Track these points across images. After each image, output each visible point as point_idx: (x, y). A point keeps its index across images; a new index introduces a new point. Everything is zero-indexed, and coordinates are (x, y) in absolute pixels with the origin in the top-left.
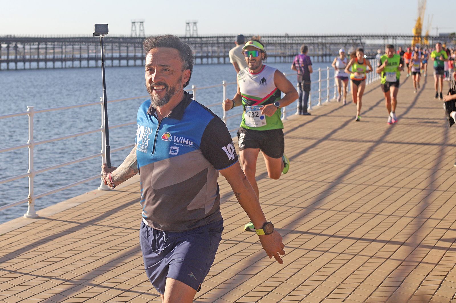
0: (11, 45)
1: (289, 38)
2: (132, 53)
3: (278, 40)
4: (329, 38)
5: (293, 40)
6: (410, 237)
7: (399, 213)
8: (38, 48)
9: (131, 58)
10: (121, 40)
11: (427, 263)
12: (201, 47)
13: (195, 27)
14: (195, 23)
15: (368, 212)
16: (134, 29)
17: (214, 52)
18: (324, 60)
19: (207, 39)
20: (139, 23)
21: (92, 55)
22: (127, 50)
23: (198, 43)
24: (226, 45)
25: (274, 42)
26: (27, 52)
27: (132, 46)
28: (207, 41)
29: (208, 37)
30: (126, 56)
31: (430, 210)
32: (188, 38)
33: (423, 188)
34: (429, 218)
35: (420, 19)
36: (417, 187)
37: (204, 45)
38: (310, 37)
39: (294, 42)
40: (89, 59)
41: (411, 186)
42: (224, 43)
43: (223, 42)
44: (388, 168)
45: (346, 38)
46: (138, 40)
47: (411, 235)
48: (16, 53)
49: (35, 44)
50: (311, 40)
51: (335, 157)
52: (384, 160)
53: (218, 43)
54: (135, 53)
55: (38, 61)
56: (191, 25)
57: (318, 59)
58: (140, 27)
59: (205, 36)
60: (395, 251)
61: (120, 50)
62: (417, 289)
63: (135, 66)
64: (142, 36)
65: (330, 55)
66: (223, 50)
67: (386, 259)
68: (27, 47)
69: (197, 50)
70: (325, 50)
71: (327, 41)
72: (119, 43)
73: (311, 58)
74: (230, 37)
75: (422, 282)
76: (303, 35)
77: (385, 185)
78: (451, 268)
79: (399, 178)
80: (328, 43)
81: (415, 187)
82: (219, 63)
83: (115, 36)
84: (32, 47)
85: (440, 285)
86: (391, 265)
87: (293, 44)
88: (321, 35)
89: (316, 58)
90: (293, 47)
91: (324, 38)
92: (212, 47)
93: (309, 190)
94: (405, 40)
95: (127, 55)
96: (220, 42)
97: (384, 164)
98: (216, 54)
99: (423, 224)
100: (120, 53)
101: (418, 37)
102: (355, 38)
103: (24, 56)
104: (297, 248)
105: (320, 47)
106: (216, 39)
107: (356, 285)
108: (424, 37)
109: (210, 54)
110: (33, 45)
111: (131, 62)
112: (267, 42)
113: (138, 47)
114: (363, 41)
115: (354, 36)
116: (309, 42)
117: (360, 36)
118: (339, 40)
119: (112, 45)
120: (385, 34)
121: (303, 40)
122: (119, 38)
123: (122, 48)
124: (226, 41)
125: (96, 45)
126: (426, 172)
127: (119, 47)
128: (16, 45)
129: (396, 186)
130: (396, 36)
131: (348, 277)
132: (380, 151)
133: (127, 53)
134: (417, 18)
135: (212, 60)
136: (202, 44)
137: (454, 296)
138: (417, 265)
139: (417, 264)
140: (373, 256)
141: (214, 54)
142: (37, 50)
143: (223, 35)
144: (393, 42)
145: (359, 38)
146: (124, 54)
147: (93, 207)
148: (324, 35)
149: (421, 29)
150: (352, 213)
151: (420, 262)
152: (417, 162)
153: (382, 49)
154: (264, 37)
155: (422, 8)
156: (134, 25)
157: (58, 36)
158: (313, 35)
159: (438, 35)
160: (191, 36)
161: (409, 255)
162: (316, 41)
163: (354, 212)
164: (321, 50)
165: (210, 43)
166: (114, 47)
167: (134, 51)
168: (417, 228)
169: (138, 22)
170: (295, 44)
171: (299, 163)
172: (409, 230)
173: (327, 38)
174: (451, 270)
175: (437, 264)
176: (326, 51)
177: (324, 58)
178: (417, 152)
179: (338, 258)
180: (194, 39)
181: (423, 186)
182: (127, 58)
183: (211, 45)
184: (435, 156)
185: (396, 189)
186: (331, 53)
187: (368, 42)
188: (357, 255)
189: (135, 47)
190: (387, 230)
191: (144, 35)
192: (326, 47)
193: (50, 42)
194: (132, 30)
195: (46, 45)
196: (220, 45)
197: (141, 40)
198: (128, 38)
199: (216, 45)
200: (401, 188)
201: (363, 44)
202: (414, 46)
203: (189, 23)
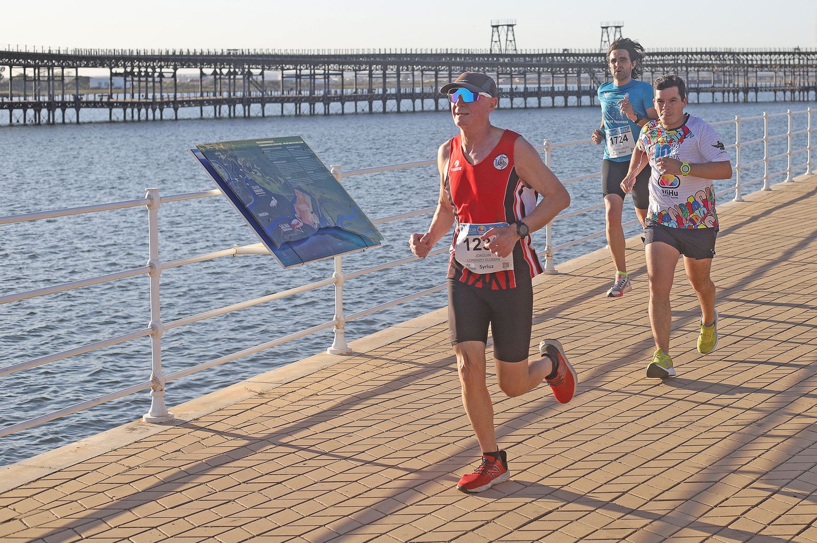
1: (803, 56)
3: (780, 60)
5: (808, 59)
13: (618, 34)
14: (618, 27)
16: (496, 38)
20: (506, 28)
25: (773, 63)
39: (810, 62)
58: (507, 35)
64: (511, 52)
74: (687, 54)
87: (808, 66)
90: (808, 72)
112: (759, 62)
169: (503, 26)
191: (515, 49)
203: (607, 28)
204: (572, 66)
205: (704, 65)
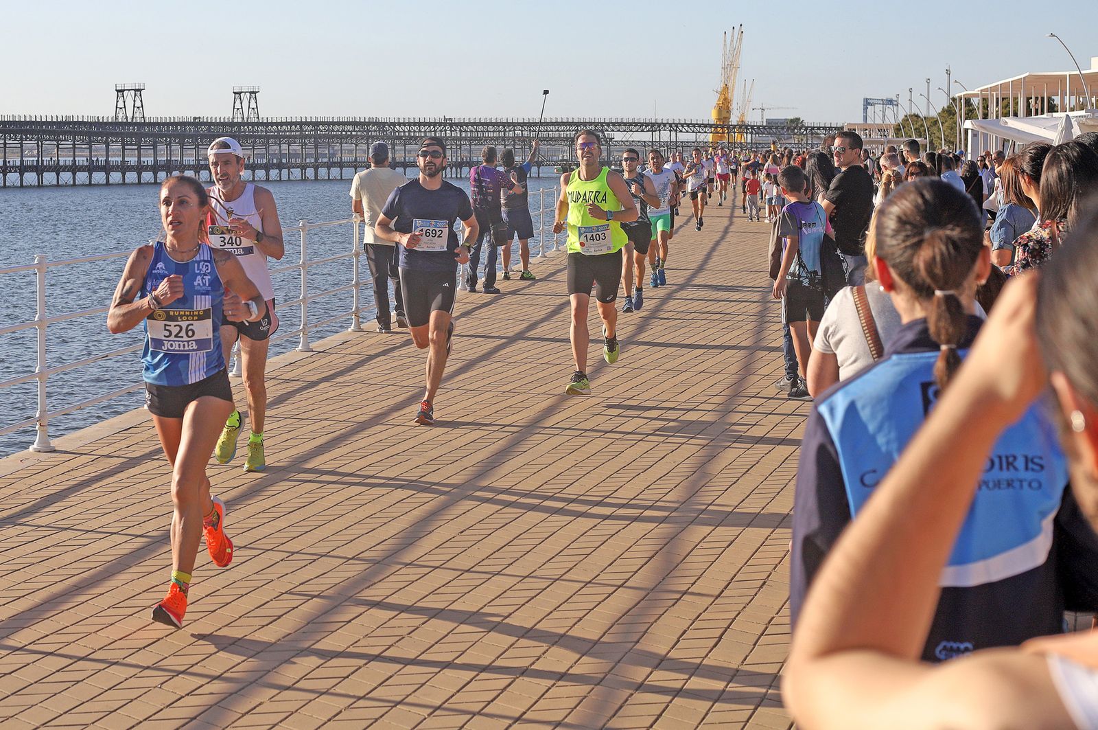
1: (455, 127)
2: (118, 156)
5: (461, 131)
9: (115, 168)
10: (94, 129)
11: (699, 594)
12: (267, 145)
13: (253, 101)
14: (253, 93)
17: (296, 155)
20: (133, 93)
21: (31, 160)
22: (107, 150)
23: (260, 137)
24: (319, 141)
25: (423, 134)
27: (116, 141)
28: (279, 131)
29: (282, 124)
30: (104, 164)
32: (238, 124)
35: (726, 88)
37: (272, 141)
39: (463, 135)
40: (22, 169)
42: (316, 137)
43: (313, 133)
46: (131, 129)
51: (532, 378)
53: (303, 137)
54: (124, 156)
56: (246, 97)
58: (135, 101)
60: (636, 572)
61: (90, 148)
62: (673, 648)
64: (139, 119)
66: (313, 152)
67: (615, 588)
69: (257, 152)
71: (532, 134)
74: (328, 123)
75: (685, 631)
78: (744, 605)
82: (304, 180)
85: (720, 638)
86: (623, 599)
87: (461, 139)
90: (461, 145)
92: (290, 144)
93: (472, 448)
95: (107, 162)
96: (307, 133)
98: (298, 161)
100: (90, 156)
101: (722, 128)
104: (438, 567)
106: (300, 128)
108: (734, 127)
109: (284, 161)
113: (131, 144)
114: (608, 133)
116: (496, 134)
117: (602, 124)
119: (75, 140)
120: (653, 120)
122: (90, 124)
123: (96, 146)
124: (319, 133)
125: (38, 139)
127: (90, 143)
130: (676, 125)
133: (107, 156)
134: (719, 86)
135: (289, 173)
136: (268, 138)
137: (745, 659)
139: (678, 596)
140: (590, 582)
144: (670, 137)
145: (599, 127)
147: (18, 487)
149: (729, 111)
151: (685, 593)
154: (400, 124)
155: (730, 66)
156: (123, 95)
160: (245, 121)
162: (511, 134)
165: (285, 137)
166: (78, 143)
167: (120, 153)
169: (129, 90)
170: (465, 139)
171: (456, 392)
174: (745, 607)
175: (718, 597)
179: (518, 586)
180: (250, 127)
182: (107, 168)
183: (286, 140)
187: (618, 136)
188: (558, 579)
189: (124, 144)
191: (145, 116)
194: (117, 108)
197: (136, 128)
199: (298, 141)
203: (240, 93)
204: (203, 136)
205: (347, 137)
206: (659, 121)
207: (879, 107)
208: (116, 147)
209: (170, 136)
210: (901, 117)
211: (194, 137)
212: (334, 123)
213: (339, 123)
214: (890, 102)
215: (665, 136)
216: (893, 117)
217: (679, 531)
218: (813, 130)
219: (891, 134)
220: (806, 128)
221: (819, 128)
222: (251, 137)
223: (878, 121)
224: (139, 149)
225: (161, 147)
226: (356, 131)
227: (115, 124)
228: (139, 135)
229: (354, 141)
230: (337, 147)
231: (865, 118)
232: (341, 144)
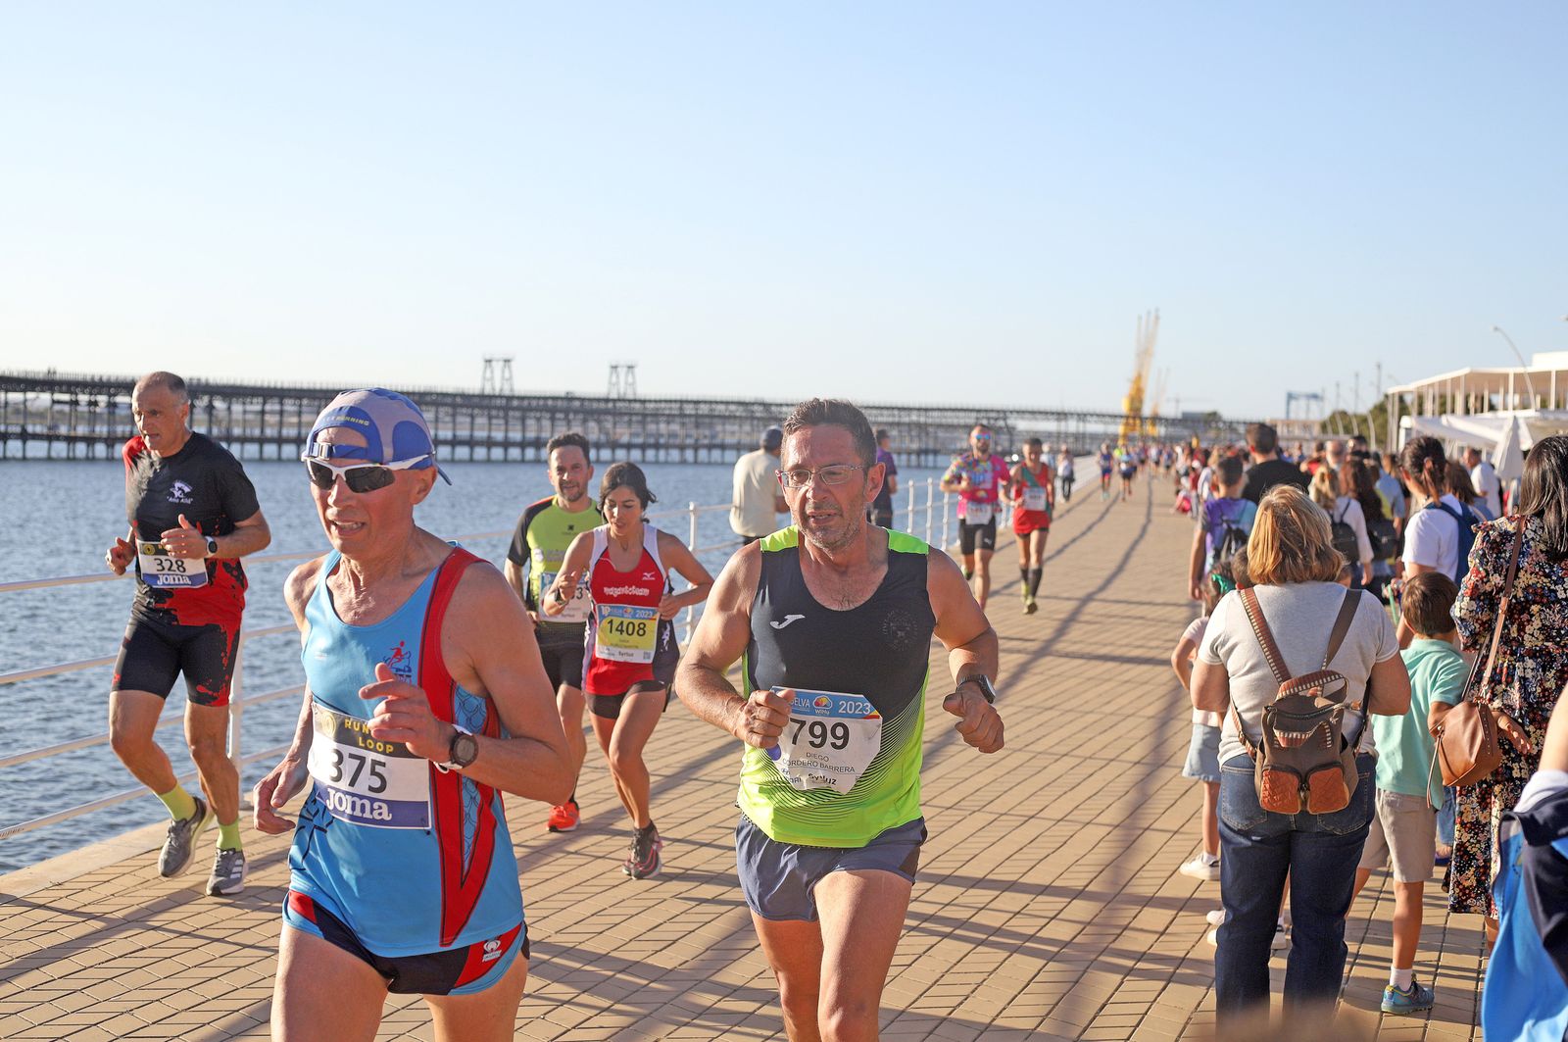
0: (197, 403)
2: (483, 430)
4: (936, 414)
6: (1103, 870)
7: (1082, 816)
8: (263, 412)
9: (480, 443)
10: (459, 400)
11: (1142, 930)
12: (643, 423)
13: (630, 376)
14: (630, 367)
15: (1010, 812)
16: (488, 375)
17: (673, 435)
18: (923, 463)
19: (658, 405)
20: (501, 363)
22: (472, 423)
23: (637, 414)
24: (700, 420)
26: (237, 421)
27: (482, 415)
28: (657, 409)
29: (660, 401)
30: (468, 438)
31: (1152, 811)
32: (614, 401)
33: (1136, 759)
34: (1148, 829)
35: (1139, 378)
36: (1122, 757)
37: (649, 419)
38: (893, 408)
41: (1110, 753)
42: (697, 416)
43: (693, 412)
44: (1058, 713)
45: (974, 415)
46: (498, 402)
47: (1108, 866)
48: (210, 422)
49: (255, 400)
50: (894, 416)
52: (1049, 693)
53: (683, 415)
54: (490, 430)
55: (262, 441)
56: (622, 371)
57: (909, 460)
58: (503, 372)
59: (653, 398)
61: (454, 422)
62: (1116, 990)
63: (489, 461)
64: (507, 392)
65: (936, 452)
66: (693, 432)
67: (1048, 920)
68: (237, 408)
69: (633, 430)
70: (924, 439)
71: (930, 421)
72: (454, 406)
73: (895, 457)
74: (711, 402)
76: (877, 404)
77: (1049, 751)
79: (1084, 736)
80: (931, 425)
81: (1118, 756)
82: (683, 462)
83: (445, 390)
84: (249, 408)
88: (917, 406)
89: (904, 457)
91: (923, 413)
92: (668, 423)
94: (1105, 423)
95: (471, 436)
96: (688, 412)
97: (1049, 704)
98: (678, 441)
99: (1134, 841)
100: (454, 429)
101: (1134, 418)
102: (994, 415)
103: (229, 430)
105: (914, 433)
106: (678, 405)
107: (979, 978)
108: (1147, 418)
109: (662, 441)
110: (252, 403)
111: (480, 453)
113: (497, 417)
114: (1011, 422)
115: (992, 411)
116: (890, 419)
117: (1004, 412)
118: (957, 418)
119: (437, 412)
120: (1060, 409)
121: (876, 416)
122: (454, 396)
123: (460, 419)
124: (700, 412)
126: (1143, 723)
127: (454, 416)
128: (210, 402)
129: (1075, 753)
130: (1085, 415)
131: (961, 959)
132: (1042, 673)
133: (472, 429)
134: (1132, 375)
135: (667, 454)
136: (645, 415)
137: (1199, 1005)
138: (1119, 935)
139: (1119, 932)
140: (1019, 912)
141: (671, 441)
142: (259, 417)
143: (695, 398)
144: (1078, 427)
145: (1002, 415)
146: (463, 433)
148: (923, 406)
149: (1140, 401)
150: (974, 812)
151: (1126, 928)
152: (1122, 701)
153: (1052, 442)
154: (787, 405)
155: (1145, 354)
156: (490, 366)
157: (311, 386)
158: (900, 405)
159: (1179, 416)
160: (622, 396)
161: (1101, 911)
162: (906, 419)
163: (979, 810)
164: (916, 439)
165: (663, 415)
166: (441, 415)
167: (487, 427)
168: (1121, 850)
169: (498, 361)
172: (1104, 853)
173: (930, 413)
174: (1194, 946)
175: (1162, 934)
176: (927, 443)
177: (923, 458)
178: (1126, 677)
180: (626, 404)
181: (1137, 753)
182: (471, 443)
183: (665, 419)
184: (1164, 687)
185: (1075, 761)
186: (938, 447)
187: (1022, 425)
189: (490, 418)
190: (1053, 852)
191: (512, 390)
192: (927, 434)
193: (291, 397)
194: (484, 378)
195: (281, 404)
196: (687, 420)
197: (504, 401)
198: (474, 396)
199: (678, 420)
200: (1086, 759)
201: (1011, 430)
202: (1126, 436)
203: (616, 367)
204: (576, 412)
205: (729, 417)
206: (1066, 411)
207: (1303, 403)
208: (481, 421)
209: (541, 411)
210: (1327, 414)
211: (567, 411)
212: (717, 402)
213: (722, 402)
214: (1315, 397)
215: (1072, 426)
216: (1319, 413)
217: (1114, 857)
218: (1231, 426)
219: (1316, 430)
220: (1224, 422)
221: (1238, 423)
222: (626, 414)
223: (1302, 416)
224: (507, 423)
225: (531, 423)
226: (739, 411)
227: (482, 396)
228: (507, 409)
229: (738, 421)
230: (719, 428)
231: (1288, 412)
232: (724, 424)
